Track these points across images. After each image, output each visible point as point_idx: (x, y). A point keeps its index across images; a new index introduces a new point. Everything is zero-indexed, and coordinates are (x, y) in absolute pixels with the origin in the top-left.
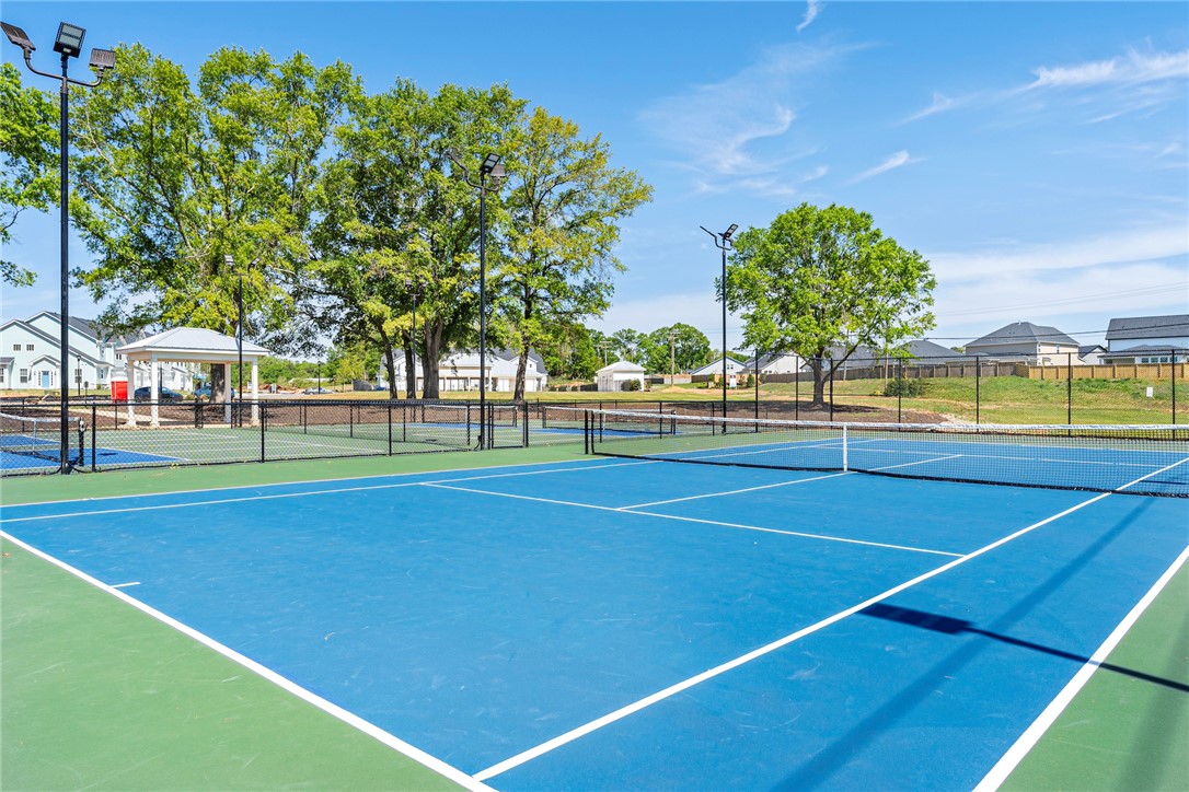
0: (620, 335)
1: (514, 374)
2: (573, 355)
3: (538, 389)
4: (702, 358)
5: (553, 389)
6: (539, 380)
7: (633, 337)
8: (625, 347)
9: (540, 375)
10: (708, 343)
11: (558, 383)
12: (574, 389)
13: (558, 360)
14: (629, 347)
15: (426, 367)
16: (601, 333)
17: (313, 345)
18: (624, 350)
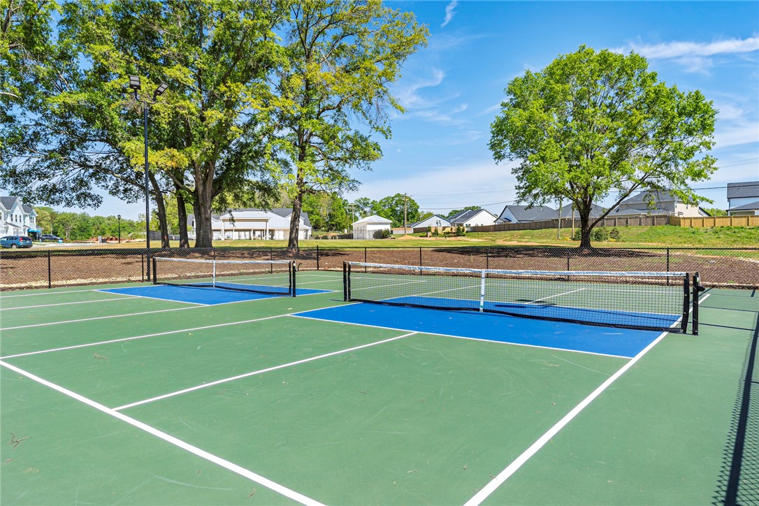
0: (359, 201)
1: (288, 226)
2: (330, 215)
3: (306, 238)
4: (414, 217)
5: (317, 238)
6: (307, 231)
7: (368, 203)
8: (362, 210)
9: (307, 227)
10: (418, 207)
11: (320, 233)
12: (334, 237)
13: (318, 217)
14: (365, 209)
15: (198, 214)
16: (346, 200)
17: (89, 196)
18: (362, 212)
